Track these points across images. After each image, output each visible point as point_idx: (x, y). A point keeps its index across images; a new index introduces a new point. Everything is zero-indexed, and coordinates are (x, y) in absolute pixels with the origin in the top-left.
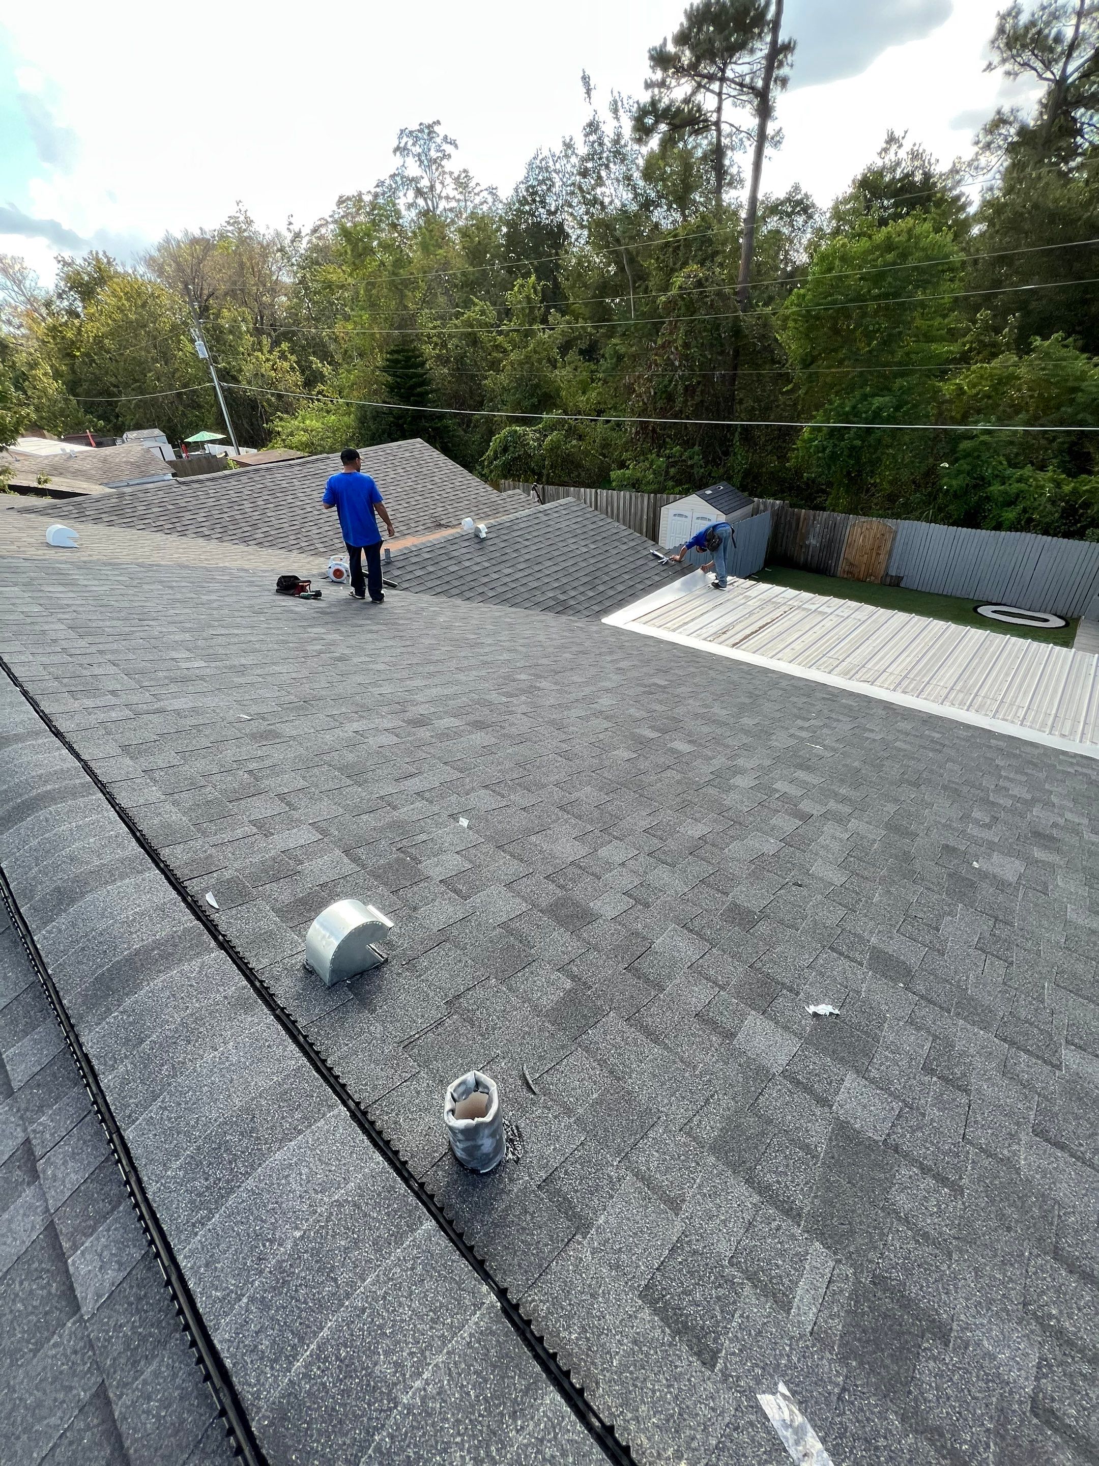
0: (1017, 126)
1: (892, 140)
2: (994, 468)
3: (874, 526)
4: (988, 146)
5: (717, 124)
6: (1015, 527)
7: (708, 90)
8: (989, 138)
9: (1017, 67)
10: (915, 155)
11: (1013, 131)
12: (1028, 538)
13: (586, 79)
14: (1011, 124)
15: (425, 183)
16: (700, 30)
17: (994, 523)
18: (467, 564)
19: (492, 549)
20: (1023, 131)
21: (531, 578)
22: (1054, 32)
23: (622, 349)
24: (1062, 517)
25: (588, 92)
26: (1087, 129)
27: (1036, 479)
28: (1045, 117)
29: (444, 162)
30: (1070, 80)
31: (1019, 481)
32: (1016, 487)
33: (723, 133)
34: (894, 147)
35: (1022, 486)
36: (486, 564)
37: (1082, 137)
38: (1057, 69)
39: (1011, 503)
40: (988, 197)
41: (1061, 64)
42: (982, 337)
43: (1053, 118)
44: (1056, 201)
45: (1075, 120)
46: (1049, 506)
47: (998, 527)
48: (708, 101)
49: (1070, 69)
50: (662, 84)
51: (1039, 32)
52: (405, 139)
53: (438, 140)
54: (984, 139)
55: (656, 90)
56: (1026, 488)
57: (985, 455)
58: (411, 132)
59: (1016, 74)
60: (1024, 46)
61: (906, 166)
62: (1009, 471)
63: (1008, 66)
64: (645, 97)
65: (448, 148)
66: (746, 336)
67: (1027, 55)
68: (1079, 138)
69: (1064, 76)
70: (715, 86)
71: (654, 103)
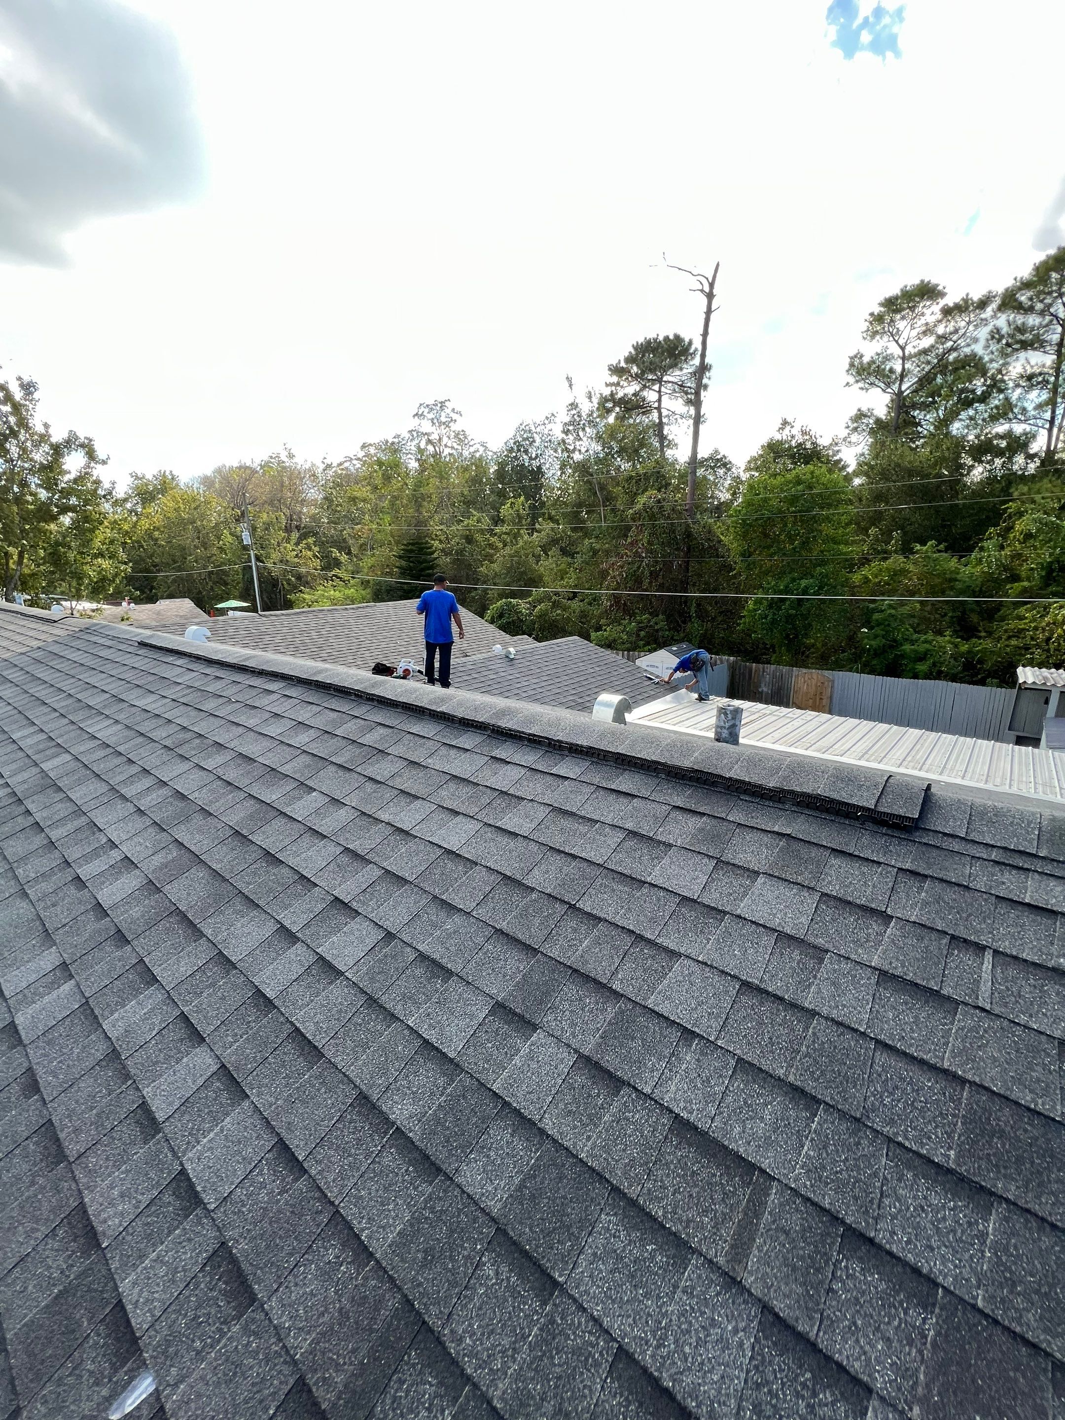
0: (874, 418)
1: (785, 423)
2: (903, 633)
3: (815, 677)
4: (855, 429)
5: (659, 409)
6: (928, 676)
7: (651, 389)
8: (855, 425)
9: (867, 386)
10: (804, 433)
11: (871, 421)
12: (941, 685)
13: (569, 379)
14: (869, 417)
15: (434, 437)
16: (643, 356)
17: (911, 675)
18: (503, 674)
19: (520, 666)
20: (878, 421)
21: (552, 687)
22: (888, 368)
23: (597, 546)
24: (964, 670)
25: (571, 386)
26: (923, 423)
27: (937, 642)
28: (893, 415)
29: (451, 424)
30: (905, 394)
31: (926, 642)
32: (922, 648)
33: (663, 414)
34: (788, 428)
35: (927, 646)
36: (518, 676)
37: (922, 427)
38: (895, 387)
39: (922, 658)
40: (862, 459)
41: (897, 385)
42: (875, 547)
43: (898, 415)
44: (910, 462)
45: (914, 417)
46: (952, 661)
47: (915, 676)
48: (651, 396)
49: (904, 388)
50: (618, 384)
51: (878, 367)
52: (422, 409)
53: (448, 411)
54: (853, 426)
55: (613, 388)
56: (931, 648)
57: (894, 625)
58: (428, 406)
59: (867, 390)
60: (869, 374)
61: (800, 439)
62: (915, 636)
63: (861, 385)
64: (607, 392)
65: (455, 416)
66: (696, 539)
67: (872, 379)
68: (919, 428)
69: (901, 392)
70: (656, 387)
71: (612, 394)
